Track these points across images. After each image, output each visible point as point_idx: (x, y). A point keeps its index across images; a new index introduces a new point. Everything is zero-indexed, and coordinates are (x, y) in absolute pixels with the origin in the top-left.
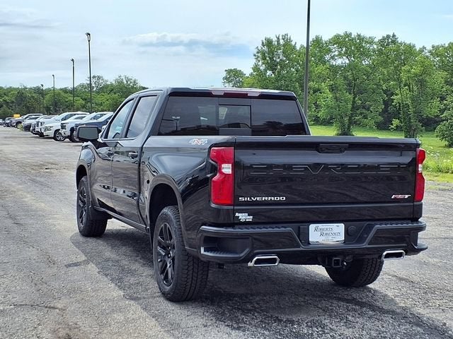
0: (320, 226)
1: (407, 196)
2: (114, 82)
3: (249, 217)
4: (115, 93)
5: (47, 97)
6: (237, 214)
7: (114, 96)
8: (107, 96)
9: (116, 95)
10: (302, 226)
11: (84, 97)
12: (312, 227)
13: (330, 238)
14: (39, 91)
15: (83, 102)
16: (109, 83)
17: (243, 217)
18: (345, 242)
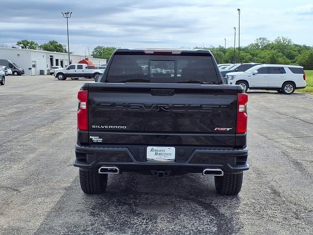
0: (155, 148)
1: (228, 129)
2: (274, 42)
3: (100, 139)
4: (275, 50)
5: (227, 54)
6: (91, 137)
7: (273, 51)
8: (268, 52)
9: (275, 51)
10: (141, 148)
11: (253, 52)
12: (149, 148)
13: (163, 157)
14: (223, 50)
15: (251, 57)
16: (270, 43)
17: (95, 139)
18: (175, 161)
